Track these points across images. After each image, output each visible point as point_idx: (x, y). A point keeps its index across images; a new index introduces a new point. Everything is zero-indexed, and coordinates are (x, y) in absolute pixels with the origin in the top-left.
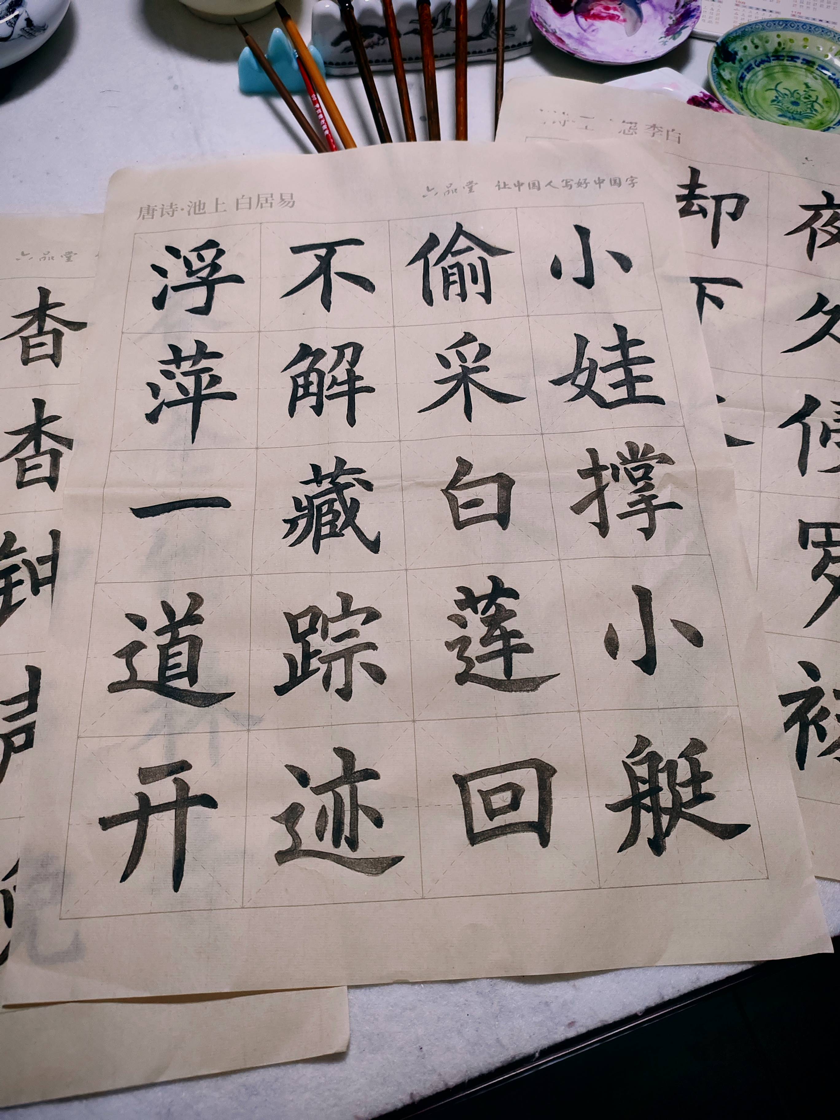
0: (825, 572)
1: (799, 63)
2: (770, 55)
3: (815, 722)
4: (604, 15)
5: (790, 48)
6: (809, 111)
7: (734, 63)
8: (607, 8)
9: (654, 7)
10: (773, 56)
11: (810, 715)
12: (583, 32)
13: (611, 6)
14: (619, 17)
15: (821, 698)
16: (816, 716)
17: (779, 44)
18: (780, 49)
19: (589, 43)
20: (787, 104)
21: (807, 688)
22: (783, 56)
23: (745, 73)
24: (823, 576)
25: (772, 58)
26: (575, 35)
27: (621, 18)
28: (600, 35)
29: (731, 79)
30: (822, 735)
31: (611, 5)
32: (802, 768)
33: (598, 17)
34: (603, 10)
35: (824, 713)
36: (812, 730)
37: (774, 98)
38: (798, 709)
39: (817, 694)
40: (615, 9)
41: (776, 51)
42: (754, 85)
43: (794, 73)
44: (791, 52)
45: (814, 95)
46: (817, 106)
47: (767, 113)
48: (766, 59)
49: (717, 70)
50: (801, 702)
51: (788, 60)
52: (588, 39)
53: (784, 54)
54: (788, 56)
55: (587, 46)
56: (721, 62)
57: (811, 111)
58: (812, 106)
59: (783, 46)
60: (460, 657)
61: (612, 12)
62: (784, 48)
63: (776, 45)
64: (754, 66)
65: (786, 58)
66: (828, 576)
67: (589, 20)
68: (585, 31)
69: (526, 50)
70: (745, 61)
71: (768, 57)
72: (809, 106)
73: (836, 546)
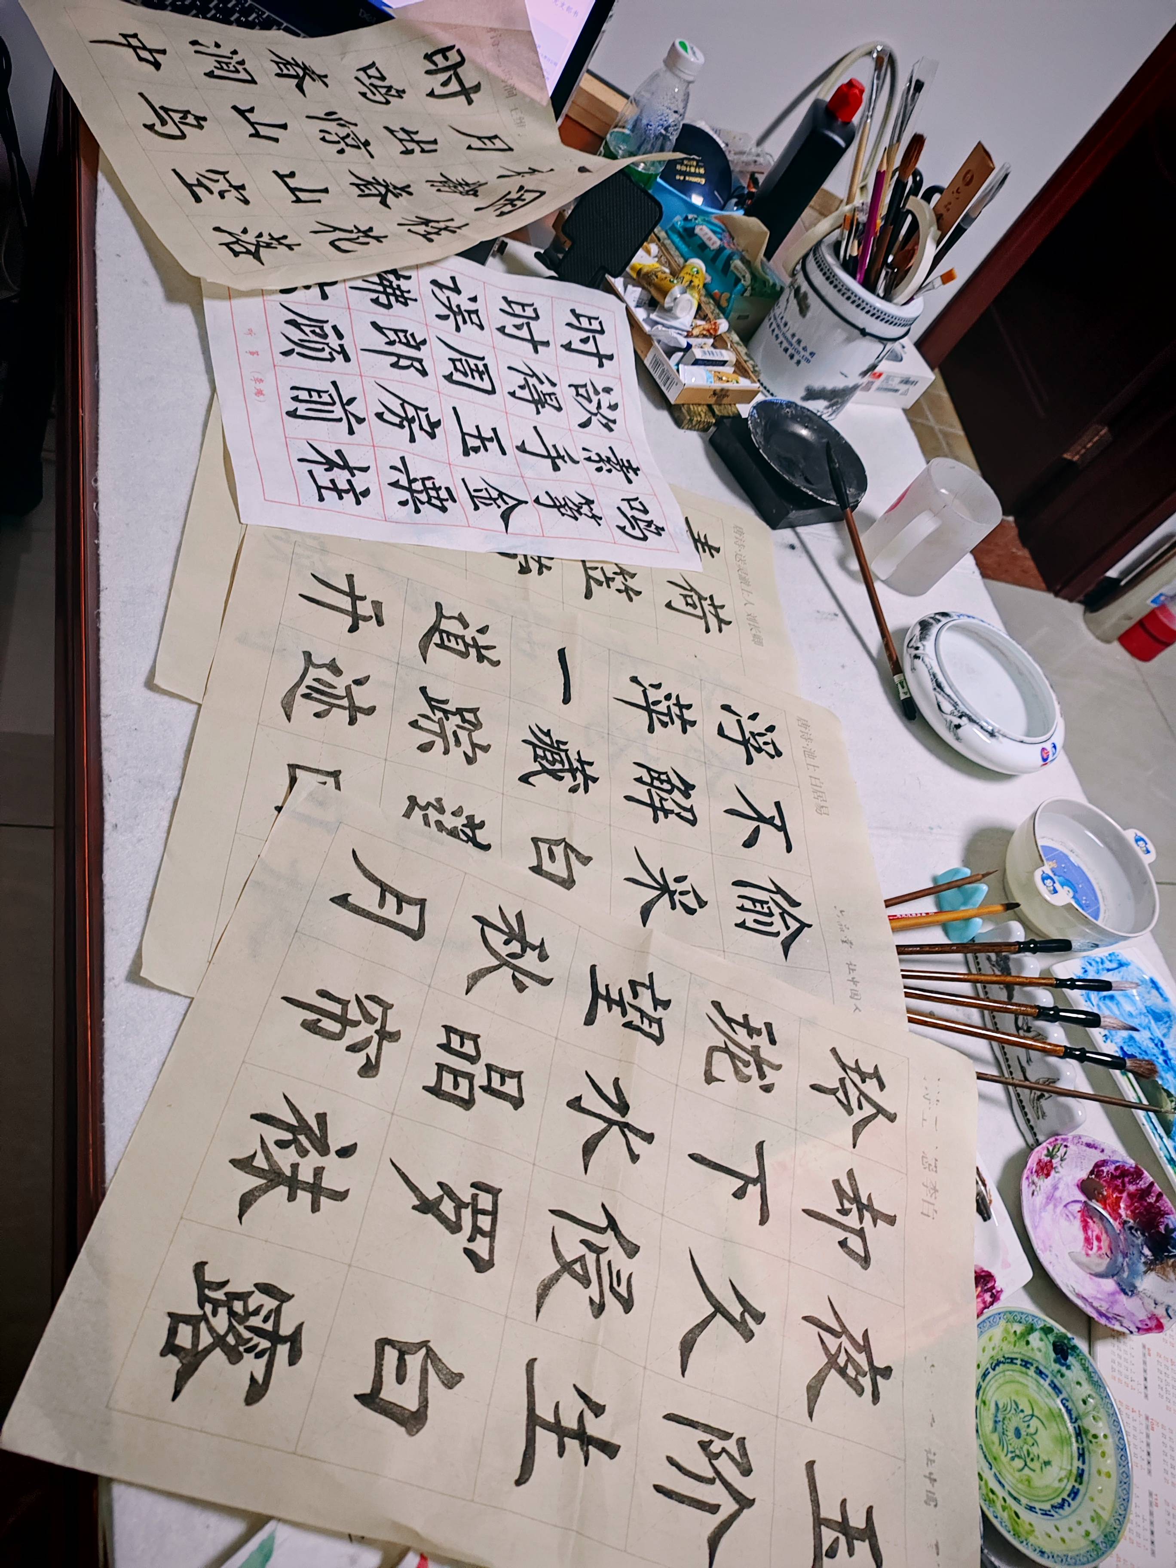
0: (445, 1197)
1: (1077, 1463)
2: (1079, 1422)
3: (295, 1141)
4: (1090, 1233)
5: (1095, 1452)
6: (1010, 1449)
7: (1056, 1361)
8: (1098, 1239)
9: (1113, 1294)
10: (1079, 1427)
11: (302, 1138)
12: (1064, 1203)
13: (1102, 1243)
14: (1091, 1249)
15: (318, 1152)
16: (301, 1144)
17: (1095, 1436)
18: (1090, 1437)
19: (1051, 1206)
20: (1015, 1421)
21: (330, 1141)
22: (1082, 1442)
23: (1048, 1381)
24: (442, 1193)
25: (1076, 1425)
26: (1058, 1194)
27: (1090, 1252)
28: (1064, 1223)
29: (1033, 1349)
30: (282, 1144)
31: (1105, 1244)
32: (253, 1116)
33: (1085, 1227)
34: (1095, 1234)
35: (304, 1153)
36: (288, 1136)
37: (1021, 1408)
38: (311, 1129)
39: (324, 1150)
40: (1100, 1248)
41: (1086, 1432)
42: (1035, 1388)
43: (1062, 1452)
44: (1089, 1452)
45: (1036, 1465)
46: (1019, 1463)
47: (998, 1388)
48: (1074, 1416)
49: (1038, 1327)
50: (317, 1132)
51: (1078, 1448)
52: (1055, 1206)
53: (1085, 1444)
54: (1083, 1449)
55: (1047, 1204)
56: (1051, 1338)
57: (1012, 1452)
58: (1019, 1457)
59: (1093, 1440)
60: (429, 804)
61: (1095, 1243)
62: (1091, 1442)
63: (1093, 1432)
64: (1061, 1397)
65: (1081, 1447)
66: (441, 1198)
67: (1079, 1214)
68: (1065, 1206)
69: (1031, 1141)
70: (1062, 1380)
71: (1076, 1420)
72: (1018, 1452)
73: (473, 1216)
